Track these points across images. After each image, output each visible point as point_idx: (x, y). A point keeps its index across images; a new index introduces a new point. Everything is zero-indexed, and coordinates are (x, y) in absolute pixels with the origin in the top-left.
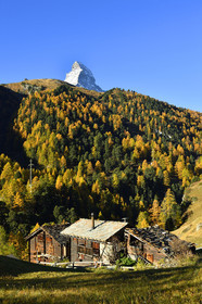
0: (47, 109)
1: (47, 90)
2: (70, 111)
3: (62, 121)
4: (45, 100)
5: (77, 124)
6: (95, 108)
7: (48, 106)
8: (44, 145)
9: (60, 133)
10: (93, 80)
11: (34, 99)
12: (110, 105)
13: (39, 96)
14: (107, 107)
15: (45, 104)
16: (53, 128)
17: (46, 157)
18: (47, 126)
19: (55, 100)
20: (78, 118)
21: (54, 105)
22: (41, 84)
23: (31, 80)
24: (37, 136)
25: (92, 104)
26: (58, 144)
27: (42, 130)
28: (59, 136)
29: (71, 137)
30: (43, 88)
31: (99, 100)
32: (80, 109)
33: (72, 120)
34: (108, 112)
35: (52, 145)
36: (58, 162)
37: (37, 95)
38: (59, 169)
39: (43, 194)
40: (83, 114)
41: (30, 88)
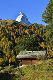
0: (8, 32)
1: (8, 24)
2: (16, 32)
3: (13, 37)
4: (7, 28)
5: (19, 38)
6: (26, 31)
7: (8, 31)
8: (6, 46)
9: (12, 41)
10: (27, 19)
11: (3, 28)
12: (32, 30)
13: (5, 27)
14: (31, 31)
15: (7, 30)
16: (9, 39)
17: (6, 50)
18: (7, 39)
19: (11, 28)
20: (19, 35)
21: (10, 30)
22: (6, 22)
23: (3, 20)
24: (3, 42)
25: (25, 29)
26: (11, 45)
27: (5, 40)
28: (11, 42)
29: (16, 43)
30: (7, 23)
31: (28, 28)
32: (20, 32)
33: (17, 36)
34: (31, 33)
35: (9, 46)
36: (11, 52)
37: (4, 26)
38: (11, 55)
39: (3, 65)
40: (21, 34)
41: (2, 23)
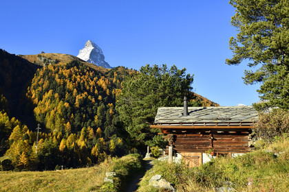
0: (58, 80)
1: (60, 64)
2: (79, 83)
3: (70, 92)
4: (57, 72)
5: (84, 95)
6: (101, 82)
7: (60, 78)
8: (52, 112)
9: (68, 102)
10: (103, 57)
11: (48, 71)
12: (114, 81)
13: (52, 68)
14: (112, 82)
15: (57, 76)
16: (62, 97)
17: (54, 122)
18: (56, 95)
19: (66, 73)
20: (85, 89)
21: (65, 77)
22: (55, 58)
23: (47, 54)
24: (47, 104)
25: (99, 78)
26: (65, 111)
27: (52, 99)
28: (66, 105)
29: (77, 106)
30: (57, 62)
31: (105, 75)
32: (88, 82)
33: (80, 91)
34: (112, 86)
35: (59, 111)
36: (64, 127)
37: (50, 67)
38: (64, 133)
39: (47, 154)
40: (90, 86)
41: (45, 60)
